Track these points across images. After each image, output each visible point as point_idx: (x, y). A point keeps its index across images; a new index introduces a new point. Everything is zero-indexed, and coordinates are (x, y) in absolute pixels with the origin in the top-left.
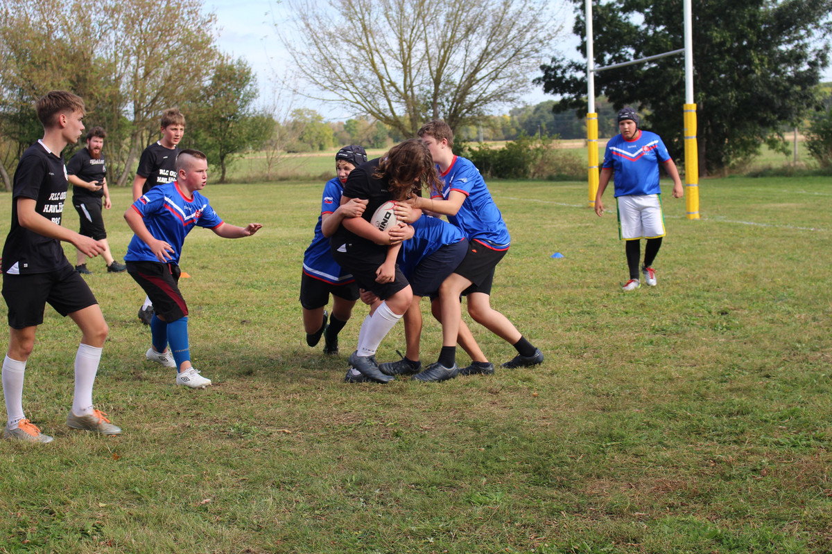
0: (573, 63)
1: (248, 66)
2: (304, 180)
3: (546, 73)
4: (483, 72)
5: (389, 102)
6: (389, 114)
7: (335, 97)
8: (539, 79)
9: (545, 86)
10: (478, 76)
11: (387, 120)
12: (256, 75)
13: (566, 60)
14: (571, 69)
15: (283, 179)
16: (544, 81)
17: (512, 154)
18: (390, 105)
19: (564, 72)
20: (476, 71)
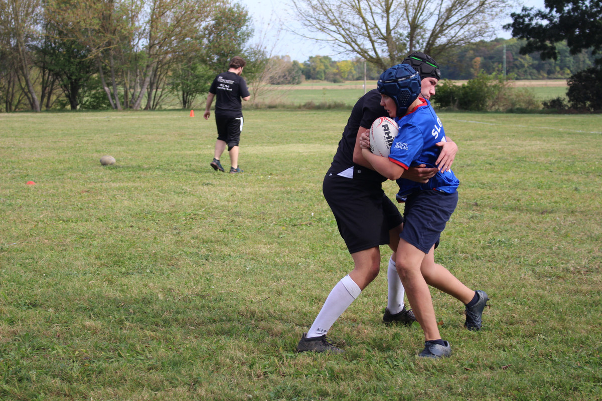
0: (539, 11)
1: (245, 9)
2: (290, 108)
3: (515, 20)
4: (454, 19)
5: (373, 42)
6: (372, 53)
7: (329, 38)
8: (509, 25)
9: (513, 31)
10: (450, 22)
11: (371, 59)
12: (251, 17)
13: (535, 9)
14: (538, 17)
15: (271, 107)
16: (512, 27)
17: (474, 90)
18: (373, 45)
19: (531, 19)
20: (448, 18)
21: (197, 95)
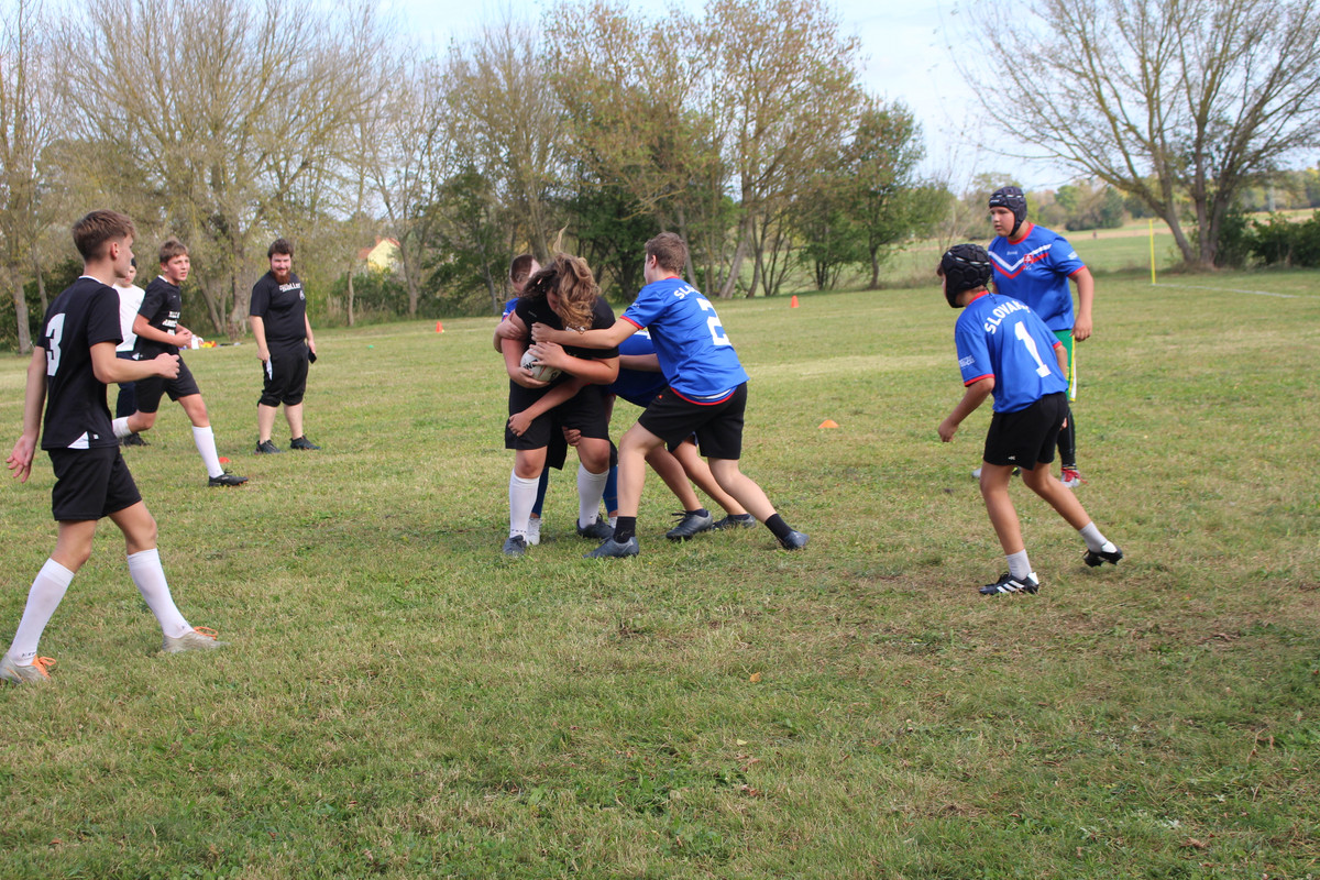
1: (908, 111)
4: (1275, 103)
5: (1126, 155)
6: (1127, 174)
7: (1044, 152)
10: (1267, 109)
11: (1124, 184)
12: (921, 124)
18: (1128, 160)
20: (1264, 101)
21: (844, 265)
